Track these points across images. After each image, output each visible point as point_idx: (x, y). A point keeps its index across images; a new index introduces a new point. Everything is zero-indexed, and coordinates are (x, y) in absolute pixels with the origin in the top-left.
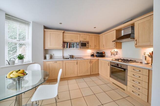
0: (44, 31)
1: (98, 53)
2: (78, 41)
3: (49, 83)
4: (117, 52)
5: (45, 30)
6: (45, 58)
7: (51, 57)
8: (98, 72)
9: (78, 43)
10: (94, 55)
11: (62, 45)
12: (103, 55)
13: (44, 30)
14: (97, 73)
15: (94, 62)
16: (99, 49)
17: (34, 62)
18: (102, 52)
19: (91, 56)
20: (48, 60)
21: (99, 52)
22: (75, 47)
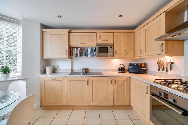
0: (43, 32)
1: (131, 65)
2: (94, 44)
3: (45, 111)
4: (172, 63)
5: (44, 30)
6: (44, 72)
7: (54, 71)
8: (130, 102)
9: (94, 48)
10: (124, 68)
11: (66, 52)
12: (143, 68)
13: (42, 30)
14: (128, 104)
15: (121, 82)
16: (134, 57)
17: (25, 78)
18: (141, 64)
19: (119, 70)
20: (49, 74)
21: (134, 64)
22: (89, 55)
